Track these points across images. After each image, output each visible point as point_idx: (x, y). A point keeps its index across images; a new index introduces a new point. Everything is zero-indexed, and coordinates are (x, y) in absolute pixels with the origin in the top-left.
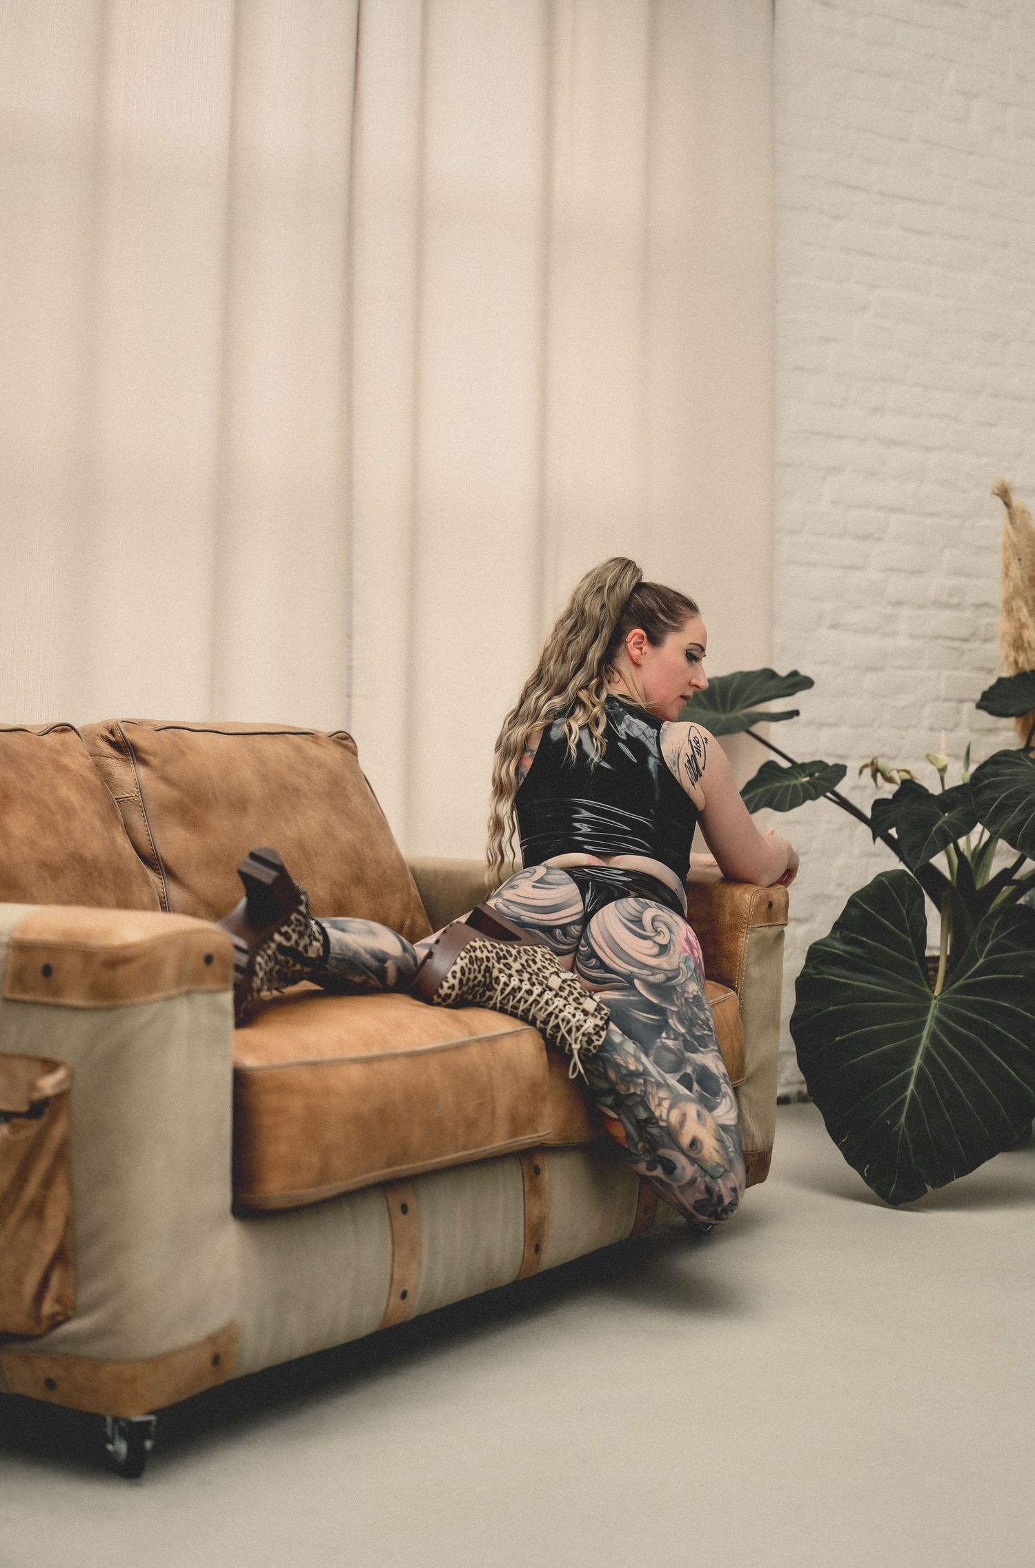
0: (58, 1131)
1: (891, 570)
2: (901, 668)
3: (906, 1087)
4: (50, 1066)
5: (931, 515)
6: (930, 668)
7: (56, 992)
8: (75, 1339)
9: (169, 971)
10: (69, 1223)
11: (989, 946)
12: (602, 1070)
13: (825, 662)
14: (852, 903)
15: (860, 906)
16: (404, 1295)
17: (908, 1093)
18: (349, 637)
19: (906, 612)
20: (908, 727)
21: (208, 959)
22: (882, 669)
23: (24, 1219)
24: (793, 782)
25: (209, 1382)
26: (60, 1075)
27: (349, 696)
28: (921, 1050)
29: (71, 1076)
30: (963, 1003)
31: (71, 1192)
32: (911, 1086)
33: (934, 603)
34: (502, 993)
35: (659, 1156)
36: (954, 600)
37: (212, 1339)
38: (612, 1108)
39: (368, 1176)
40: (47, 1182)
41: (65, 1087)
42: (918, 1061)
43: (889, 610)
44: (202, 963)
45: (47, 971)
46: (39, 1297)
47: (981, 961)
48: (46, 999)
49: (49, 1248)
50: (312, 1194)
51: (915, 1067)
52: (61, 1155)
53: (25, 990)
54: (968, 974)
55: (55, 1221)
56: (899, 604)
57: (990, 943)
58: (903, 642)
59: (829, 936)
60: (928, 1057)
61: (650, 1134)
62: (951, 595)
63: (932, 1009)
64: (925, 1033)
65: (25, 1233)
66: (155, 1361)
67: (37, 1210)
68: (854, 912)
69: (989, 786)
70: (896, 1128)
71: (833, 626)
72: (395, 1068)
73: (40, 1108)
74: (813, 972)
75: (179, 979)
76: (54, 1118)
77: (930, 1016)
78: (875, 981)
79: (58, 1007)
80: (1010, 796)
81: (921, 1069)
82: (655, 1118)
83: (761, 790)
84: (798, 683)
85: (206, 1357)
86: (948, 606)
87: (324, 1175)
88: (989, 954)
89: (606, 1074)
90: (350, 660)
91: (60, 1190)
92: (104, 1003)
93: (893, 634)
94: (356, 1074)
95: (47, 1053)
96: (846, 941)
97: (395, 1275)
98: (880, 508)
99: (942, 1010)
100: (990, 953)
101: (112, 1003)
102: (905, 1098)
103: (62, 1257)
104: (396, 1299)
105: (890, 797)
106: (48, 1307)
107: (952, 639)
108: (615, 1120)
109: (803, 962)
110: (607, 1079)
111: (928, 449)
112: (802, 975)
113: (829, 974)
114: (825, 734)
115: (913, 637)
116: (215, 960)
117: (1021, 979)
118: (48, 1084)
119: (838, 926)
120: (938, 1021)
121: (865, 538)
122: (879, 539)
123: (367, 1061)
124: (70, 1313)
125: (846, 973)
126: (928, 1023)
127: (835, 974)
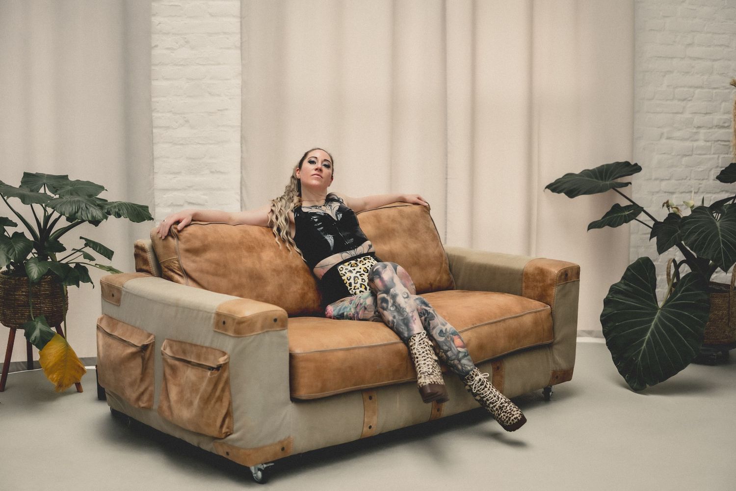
0: (225, 375)
1: (695, 113)
2: (700, 154)
3: (642, 345)
4: (224, 354)
5: (715, 88)
6: (714, 154)
7: (226, 330)
8: (234, 440)
9: (259, 325)
10: (230, 404)
11: (683, 289)
13: (664, 153)
14: (628, 269)
15: (631, 271)
16: (370, 427)
17: (643, 347)
18: (446, 155)
19: (702, 131)
20: (703, 180)
21: (275, 320)
22: (691, 155)
23: (217, 401)
24: (624, 214)
25: (281, 456)
26: (226, 357)
27: (446, 179)
28: (650, 330)
29: (229, 358)
30: (670, 312)
31: (230, 394)
32: (645, 345)
33: (716, 126)
36: (726, 125)
37: (281, 442)
39: (344, 389)
40: (223, 390)
41: (226, 361)
42: (649, 334)
43: (695, 130)
44: (273, 322)
45: (224, 323)
46: (222, 426)
47: (679, 295)
48: (224, 332)
49: (224, 411)
50: (320, 395)
51: (647, 337)
52: (227, 382)
53: (219, 329)
54: (674, 299)
55: (225, 404)
56: (699, 127)
57: (684, 287)
58: (701, 143)
59: (620, 282)
60: (653, 334)
62: (725, 123)
63: (658, 313)
64: (653, 323)
65: (217, 406)
66: (257, 449)
67: (220, 399)
68: (629, 273)
69: (688, 223)
70: (637, 361)
71: (668, 138)
72: (361, 352)
73: (219, 368)
74: (611, 296)
75: (263, 328)
76: (224, 371)
77: (656, 317)
78: (634, 301)
79: (227, 335)
80: (695, 228)
81: (649, 338)
83: (608, 218)
84: (637, 169)
85: (278, 448)
86: (723, 127)
87: (323, 389)
88: (682, 292)
90: (447, 164)
91: (227, 394)
92: (237, 336)
93: (697, 140)
94: (341, 354)
95: (224, 350)
96: (626, 284)
97: (365, 421)
98: (691, 87)
99: (662, 314)
100: (684, 291)
101: (239, 336)
102: (641, 350)
103: (228, 414)
104: (366, 429)
105: (663, 221)
106: (224, 430)
107: (725, 141)
109: (608, 293)
111: (714, 60)
112: (606, 298)
113: (617, 298)
114: (664, 183)
115: (706, 141)
116: (278, 320)
117: (694, 303)
118: (221, 360)
119: (623, 278)
120: (659, 319)
121: (684, 100)
122: (689, 100)
123: (348, 349)
124: (232, 432)
125: (624, 298)
126: (655, 319)
127: (619, 298)
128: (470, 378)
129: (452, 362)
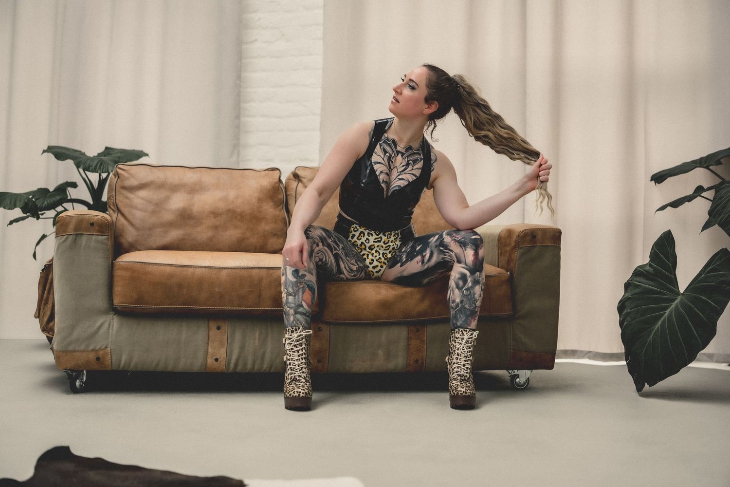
9: (72, 226)
12: (295, 322)
15: (654, 249)
16: (216, 360)
17: (649, 339)
21: (92, 224)
25: (96, 366)
28: (663, 319)
32: (652, 336)
34: (295, 373)
35: (296, 278)
37: (95, 351)
38: (302, 306)
41: (51, 263)
42: (660, 323)
44: (89, 225)
47: (703, 276)
51: (656, 328)
54: (696, 282)
57: (711, 267)
59: (647, 263)
60: (663, 323)
61: (293, 289)
63: (678, 299)
64: (668, 311)
66: (66, 353)
70: (640, 356)
74: (632, 280)
77: (674, 304)
82: (287, 295)
85: (92, 357)
89: (294, 320)
97: (209, 351)
99: (681, 300)
100: (708, 272)
104: (211, 361)
108: (305, 301)
109: (630, 276)
110: (295, 318)
112: (628, 281)
113: (635, 281)
116: (95, 225)
117: (714, 286)
120: (677, 306)
125: (644, 281)
126: (672, 306)
127: (639, 281)
128: (290, 331)
129: (288, 309)
